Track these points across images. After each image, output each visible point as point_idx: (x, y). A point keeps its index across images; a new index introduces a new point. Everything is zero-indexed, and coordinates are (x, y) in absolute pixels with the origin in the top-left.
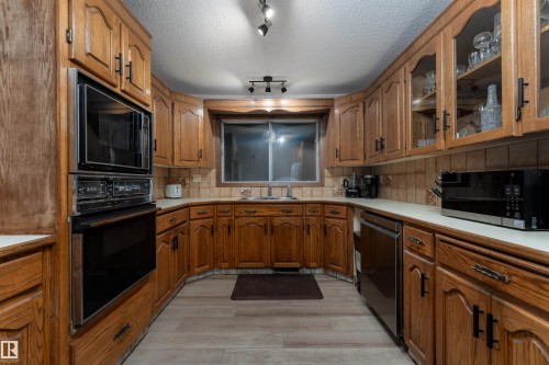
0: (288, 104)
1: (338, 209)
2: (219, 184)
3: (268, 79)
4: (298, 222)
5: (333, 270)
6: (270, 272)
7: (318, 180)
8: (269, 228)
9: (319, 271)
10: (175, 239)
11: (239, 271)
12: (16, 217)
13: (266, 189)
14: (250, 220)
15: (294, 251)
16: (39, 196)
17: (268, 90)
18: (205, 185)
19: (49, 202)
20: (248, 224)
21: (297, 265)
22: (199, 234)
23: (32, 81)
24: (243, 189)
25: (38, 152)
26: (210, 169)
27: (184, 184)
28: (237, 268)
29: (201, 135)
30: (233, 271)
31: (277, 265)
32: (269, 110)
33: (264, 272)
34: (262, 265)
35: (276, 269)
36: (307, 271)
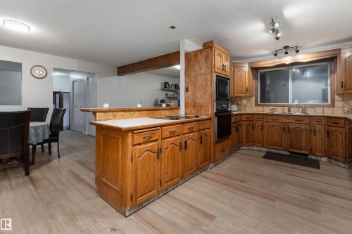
0: (302, 58)
1: (337, 121)
2: (257, 105)
3: (286, 47)
4: (307, 127)
5: (335, 160)
6: (288, 153)
7: (329, 103)
8: (286, 129)
9: (324, 159)
10: (237, 127)
11: (268, 150)
12: (203, 112)
13: (287, 108)
14: (274, 124)
15: (304, 144)
16: (208, 107)
17: (286, 53)
18: (249, 105)
19: (210, 108)
20: (273, 126)
21: (306, 152)
22: (247, 128)
23: (207, 79)
24: (271, 108)
25: (208, 96)
26: (252, 97)
27: (238, 104)
28: (266, 148)
29: (247, 81)
30: (264, 149)
31: (291, 150)
32: (288, 63)
33: (283, 152)
34: (282, 148)
35: (291, 152)
36: (315, 158)
